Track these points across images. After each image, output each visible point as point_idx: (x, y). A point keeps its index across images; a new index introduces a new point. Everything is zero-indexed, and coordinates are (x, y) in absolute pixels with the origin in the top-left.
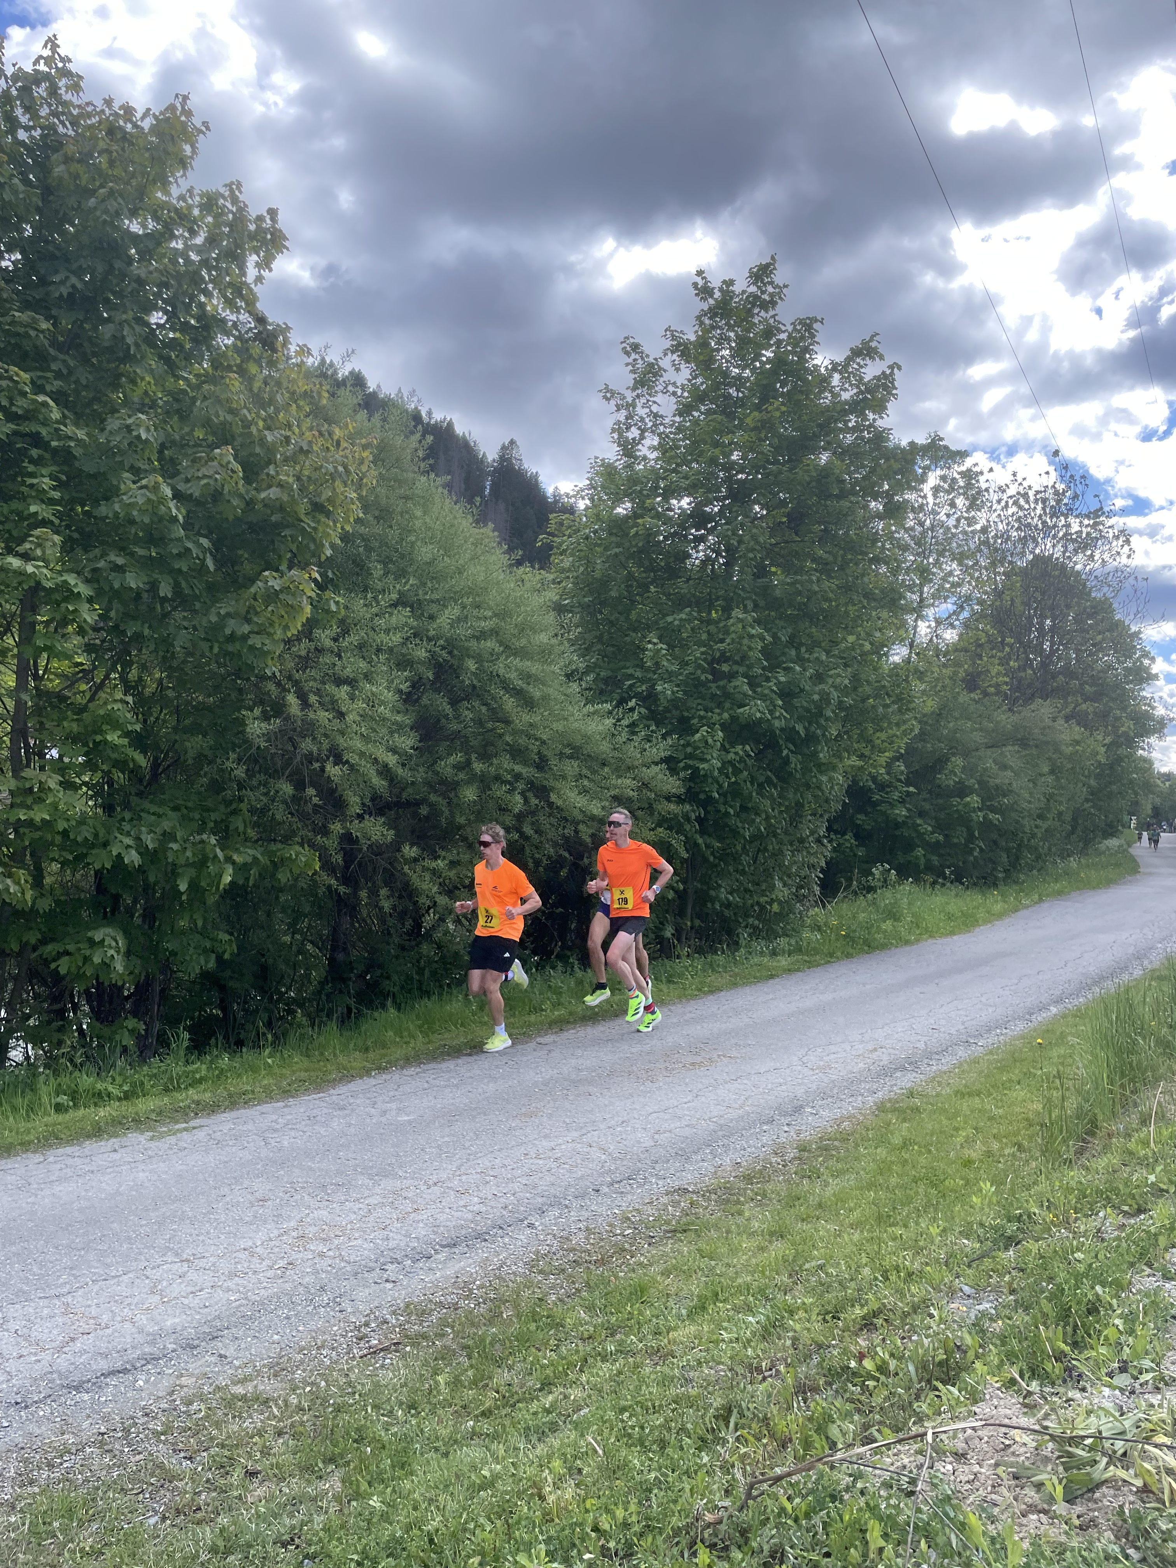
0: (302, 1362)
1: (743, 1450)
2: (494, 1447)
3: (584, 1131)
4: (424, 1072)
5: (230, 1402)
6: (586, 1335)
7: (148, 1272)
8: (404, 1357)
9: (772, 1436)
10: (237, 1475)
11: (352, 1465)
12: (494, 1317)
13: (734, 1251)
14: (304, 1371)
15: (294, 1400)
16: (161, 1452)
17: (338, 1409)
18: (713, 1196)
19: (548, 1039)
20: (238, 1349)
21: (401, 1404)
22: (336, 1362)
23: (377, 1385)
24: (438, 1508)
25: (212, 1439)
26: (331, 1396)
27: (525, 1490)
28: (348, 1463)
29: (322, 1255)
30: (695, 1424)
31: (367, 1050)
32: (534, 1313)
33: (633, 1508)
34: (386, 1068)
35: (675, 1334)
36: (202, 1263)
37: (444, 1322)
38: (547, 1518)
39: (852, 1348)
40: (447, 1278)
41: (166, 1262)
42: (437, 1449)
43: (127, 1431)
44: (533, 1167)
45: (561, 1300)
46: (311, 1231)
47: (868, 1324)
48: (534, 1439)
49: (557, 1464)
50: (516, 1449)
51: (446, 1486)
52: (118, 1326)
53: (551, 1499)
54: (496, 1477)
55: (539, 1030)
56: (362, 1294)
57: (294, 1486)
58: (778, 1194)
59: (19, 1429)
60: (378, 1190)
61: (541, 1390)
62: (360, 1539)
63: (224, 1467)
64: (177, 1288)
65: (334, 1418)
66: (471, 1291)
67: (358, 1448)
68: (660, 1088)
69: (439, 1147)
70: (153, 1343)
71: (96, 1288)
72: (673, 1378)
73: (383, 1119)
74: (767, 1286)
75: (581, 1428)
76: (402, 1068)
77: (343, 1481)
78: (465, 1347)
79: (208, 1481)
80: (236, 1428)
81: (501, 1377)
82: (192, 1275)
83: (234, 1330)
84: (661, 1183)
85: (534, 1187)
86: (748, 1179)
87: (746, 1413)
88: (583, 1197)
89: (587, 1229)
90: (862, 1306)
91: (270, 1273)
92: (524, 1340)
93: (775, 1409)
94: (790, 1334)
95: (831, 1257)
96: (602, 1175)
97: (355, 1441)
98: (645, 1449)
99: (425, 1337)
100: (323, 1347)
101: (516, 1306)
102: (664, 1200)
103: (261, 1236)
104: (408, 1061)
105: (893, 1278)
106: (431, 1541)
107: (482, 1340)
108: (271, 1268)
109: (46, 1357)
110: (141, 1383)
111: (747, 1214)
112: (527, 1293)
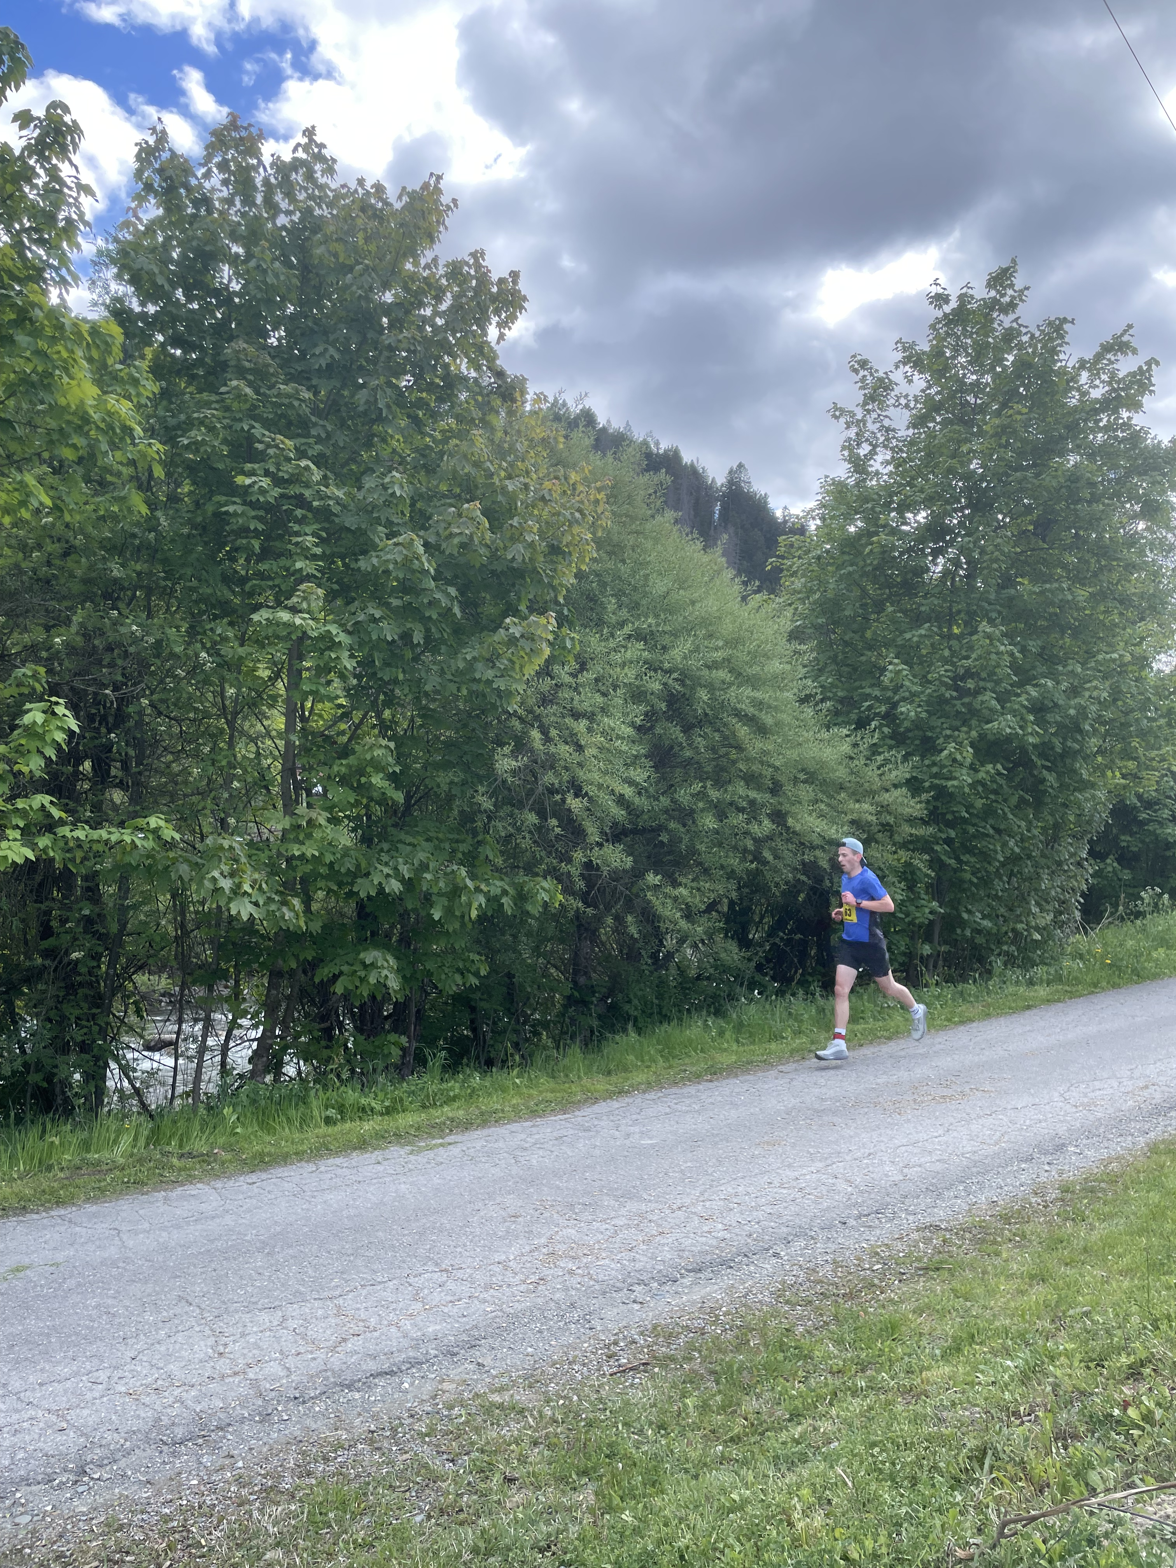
0: (555, 1375)
1: (997, 1492)
2: (743, 1472)
3: (829, 1162)
4: (665, 1096)
5: (488, 1409)
6: (835, 1369)
7: (411, 1280)
8: (653, 1377)
9: (1029, 1479)
10: (496, 1480)
11: (604, 1480)
12: (741, 1345)
13: (991, 1293)
14: (557, 1384)
15: (548, 1412)
16: (426, 1452)
17: (590, 1425)
18: (968, 1235)
19: (791, 1067)
20: (495, 1359)
21: (651, 1423)
22: (587, 1378)
23: (627, 1403)
24: (688, 1526)
25: (473, 1444)
26: (584, 1411)
27: (773, 1516)
28: (601, 1476)
29: (571, 1272)
30: (948, 1464)
31: (609, 1073)
32: (782, 1343)
33: (882, 1540)
34: (628, 1092)
35: (929, 1374)
36: (459, 1274)
37: (691, 1347)
38: (796, 1543)
39: (1116, 1396)
40: (694, 1303)
41: (427, 1271)
42: (687, 1471)
43: (394, 1430)
44: (778, 1197)
45: (808, 1332)
46: (561, 1248)
47: (1134, 1373)
48: (784, 1468)
49: (805, 1492)
50: (766, 1476)
51: (696, 1507)
52: (385, 1329)
53: (800, 1525)
54: (745, 1501)
55: (780, 1058)
56: (610, 1313)
57: (550, 1495)
58: (1039, 1236)
59: (298, 1422)
60: (623, 1211)
61: (790, 1420)
62: (612, 1550)
63: (484, 1471)
64: (437, 1297)
65: (586, 1432)
66: (717, 1316)
67: (609, 1464)
68: (909, 1121)
69: (682, 1171)
70: (416, 1347)
71: (364, 1292)
72: (925, 1416)
73: (627, 1142)
74: (1027, 1331)
75: (831, 1460)
76: (644, 1092)
77: (596, 1494)
78: (713, 1372)
79: (469, 1483)
80: (494, 1435)
81: (750, 1405)
82: (451, 1285)
83: (490, 1340)
84: (911, 1218)
85: (780, 1216)
86: (1006, 1219)
87: (1002, 1455)
88: (829, 1228)
89: (835, 1262)
90: (1129, 1355)
91: (523, 1288)
92: (772, 1370)
93: (1032, 1453)
94: (1051, 1380)
95: (1098, 1304)
96: (848, 1207)
97: (607, 1456)
98: (896, 1485)
99: (672, 1359)
100: (574, 1362)
101: (763, 1335)
102: (915, 1236)
103: (514, 1250)
104: (649, 1086)
105: (1164, 1327)
106: (682, 1557)
107: (730, 1366)
108: (524, 1282)
109: (321, 1355)
110: (406, 1385)
111: (1004, 1255)
112: (773, 1323)
